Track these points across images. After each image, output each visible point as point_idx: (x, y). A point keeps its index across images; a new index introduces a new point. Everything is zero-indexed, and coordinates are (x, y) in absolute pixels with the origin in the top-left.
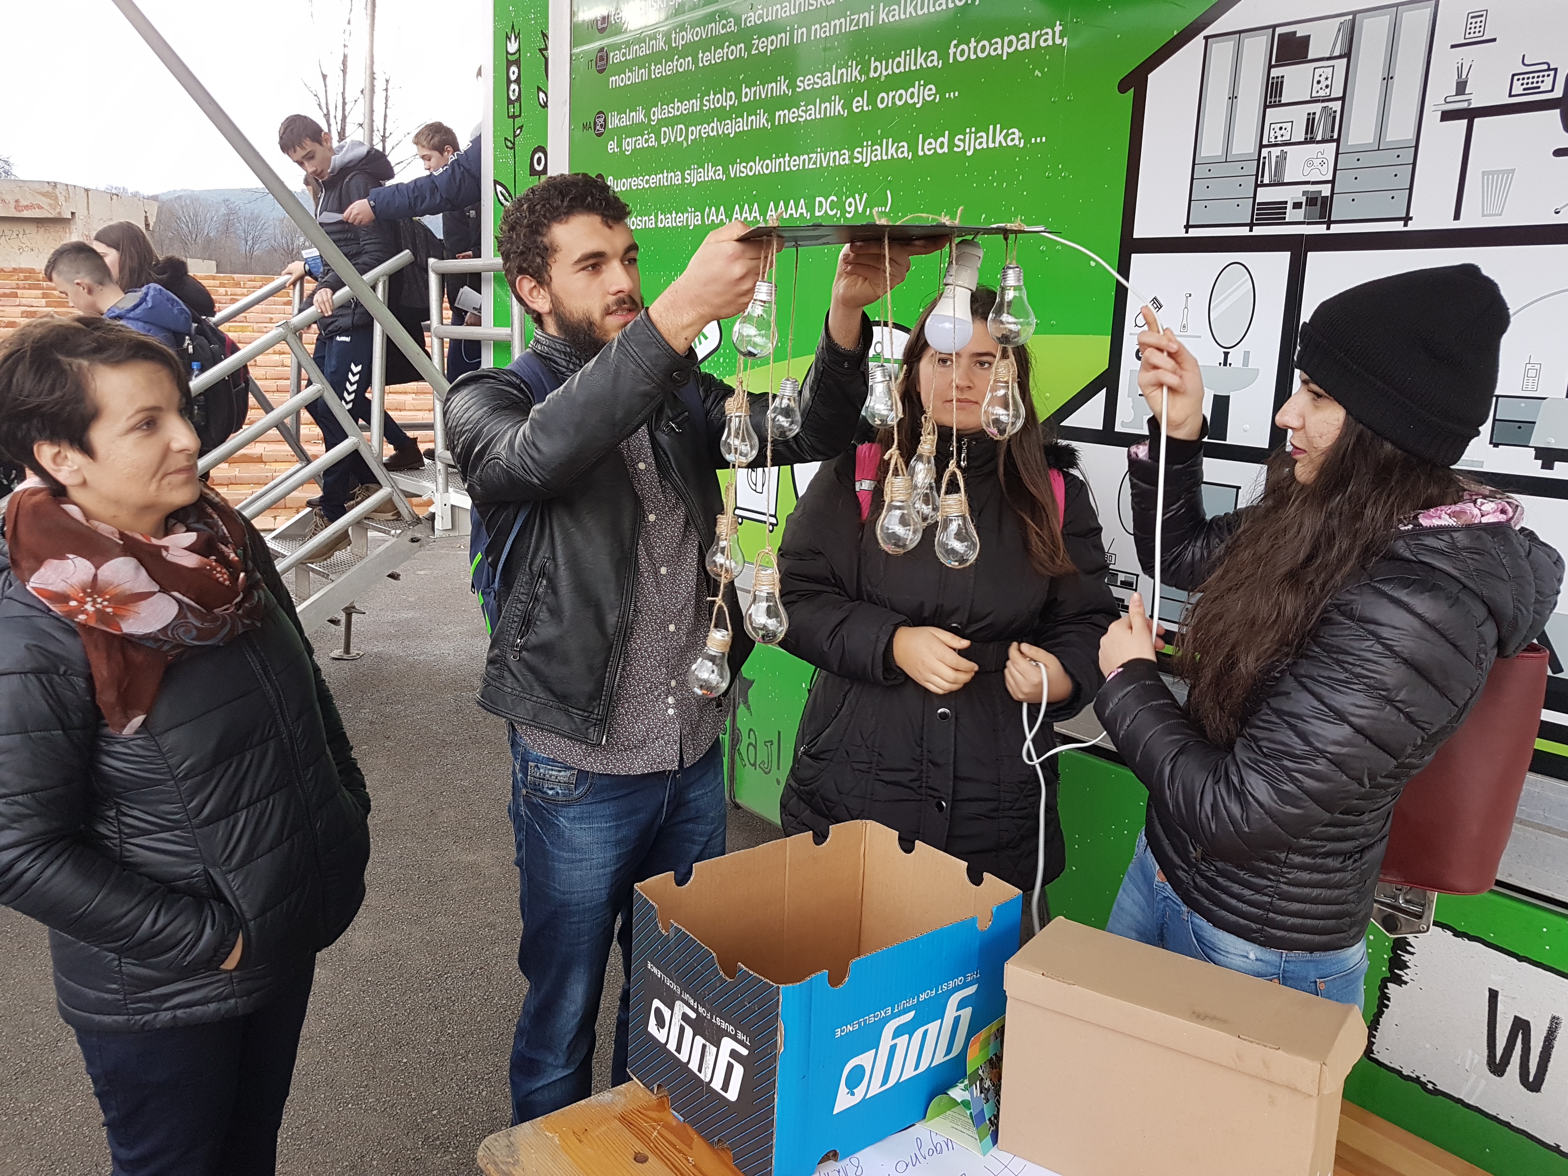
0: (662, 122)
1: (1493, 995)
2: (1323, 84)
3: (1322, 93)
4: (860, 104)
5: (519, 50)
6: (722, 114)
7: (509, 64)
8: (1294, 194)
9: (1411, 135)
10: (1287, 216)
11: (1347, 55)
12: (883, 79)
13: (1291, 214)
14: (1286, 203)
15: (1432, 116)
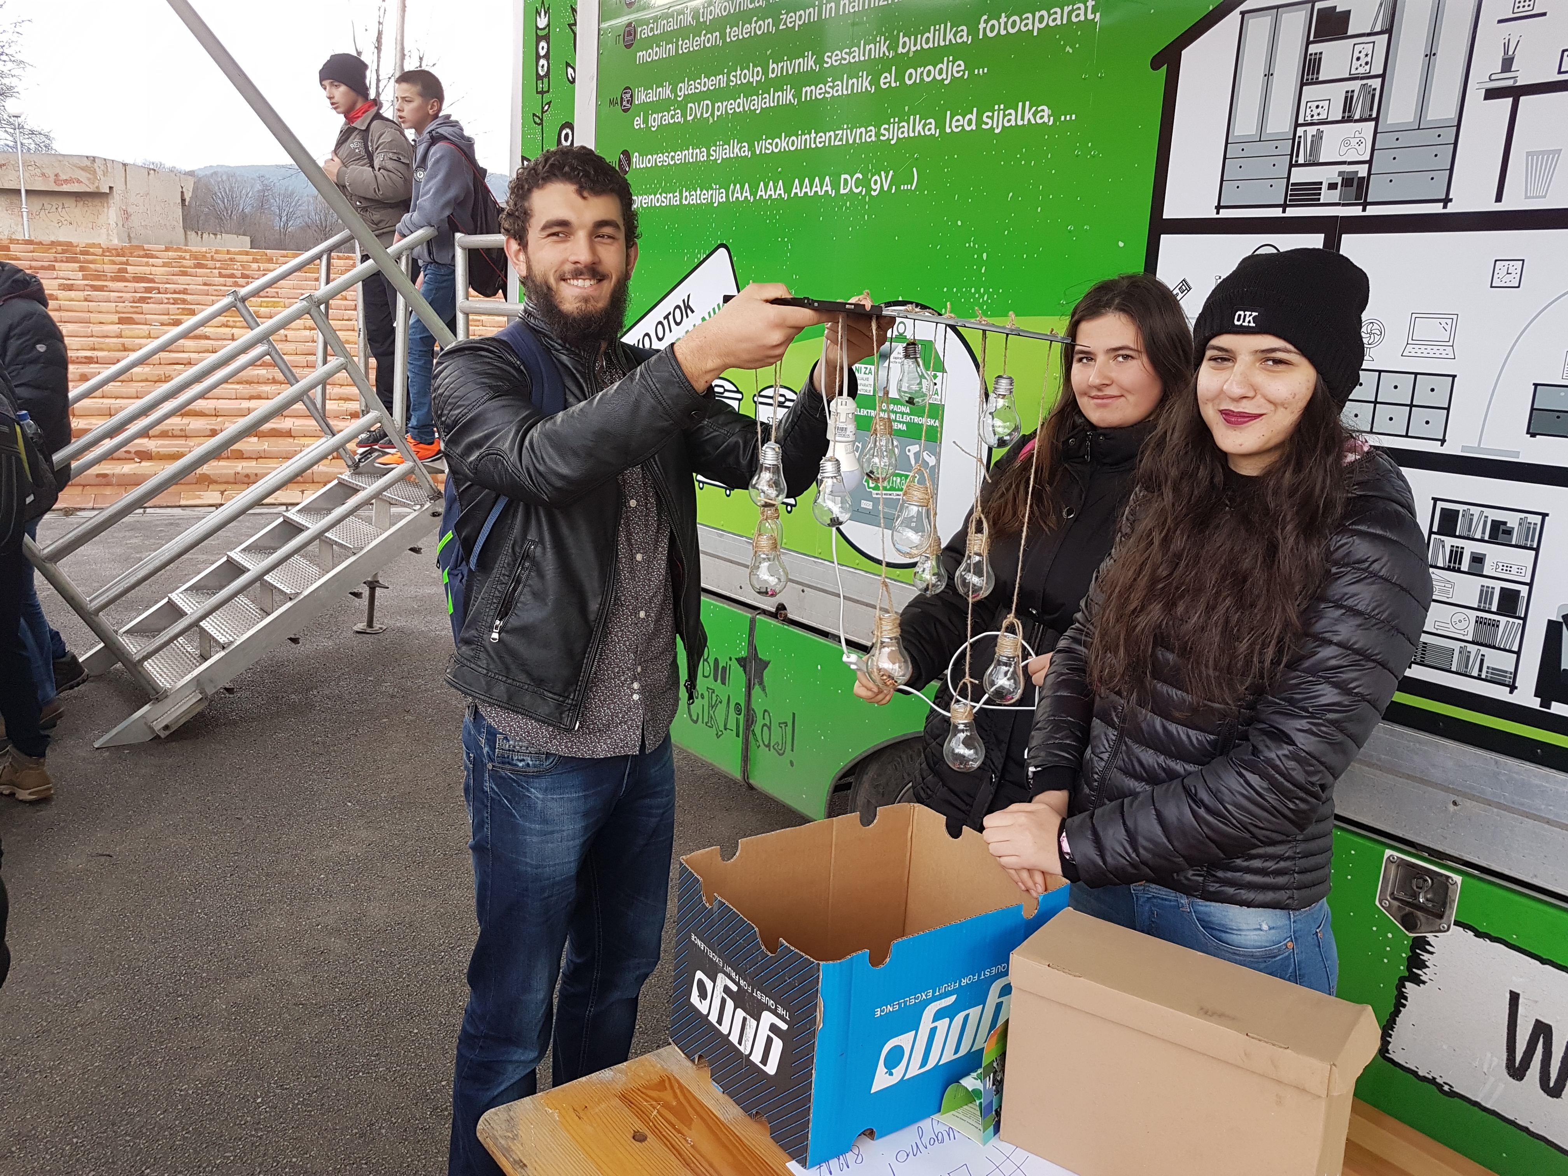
0: (688, 98)
1: (1514, 998)
2: (1363, 61)
3: (1361, 70)
4: (887, 80)
5: (548, 25)
6: (749, 90)
7: (539, 38)
8: (1330, 174)
9: (1453, 114)
10: (1322, 197)
11: (1389, 30)
12: (911, 55)
13: (1326, 195)
14: (1321, 183)
15: (1475, 94)
